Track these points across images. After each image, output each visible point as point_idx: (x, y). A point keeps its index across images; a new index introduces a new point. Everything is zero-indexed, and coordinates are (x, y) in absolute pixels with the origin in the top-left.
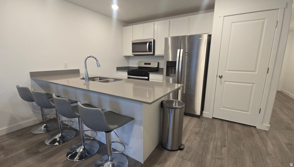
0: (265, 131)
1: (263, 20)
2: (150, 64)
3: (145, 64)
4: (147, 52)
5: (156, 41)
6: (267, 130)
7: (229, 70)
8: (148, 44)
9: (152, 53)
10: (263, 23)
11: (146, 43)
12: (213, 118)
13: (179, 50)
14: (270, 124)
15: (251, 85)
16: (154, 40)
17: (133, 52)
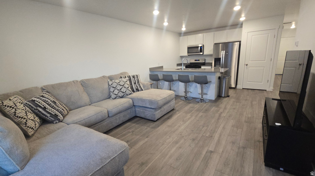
0: (271, 91)
1: (268, 34)
2: (199, 60)
3: (195, 60)
4: (199, 53)
5: (204, 45)
6: (272, 90)
7: (251, 61)
8: (199, 48)
9: (201, 53)
10: (268, 35)
11: (199, 47)
12: (243, 88)
13: (222, 51)
14: (273, 87)
15: (263, 68)
16: (203, 45)
17: (188, 53)
